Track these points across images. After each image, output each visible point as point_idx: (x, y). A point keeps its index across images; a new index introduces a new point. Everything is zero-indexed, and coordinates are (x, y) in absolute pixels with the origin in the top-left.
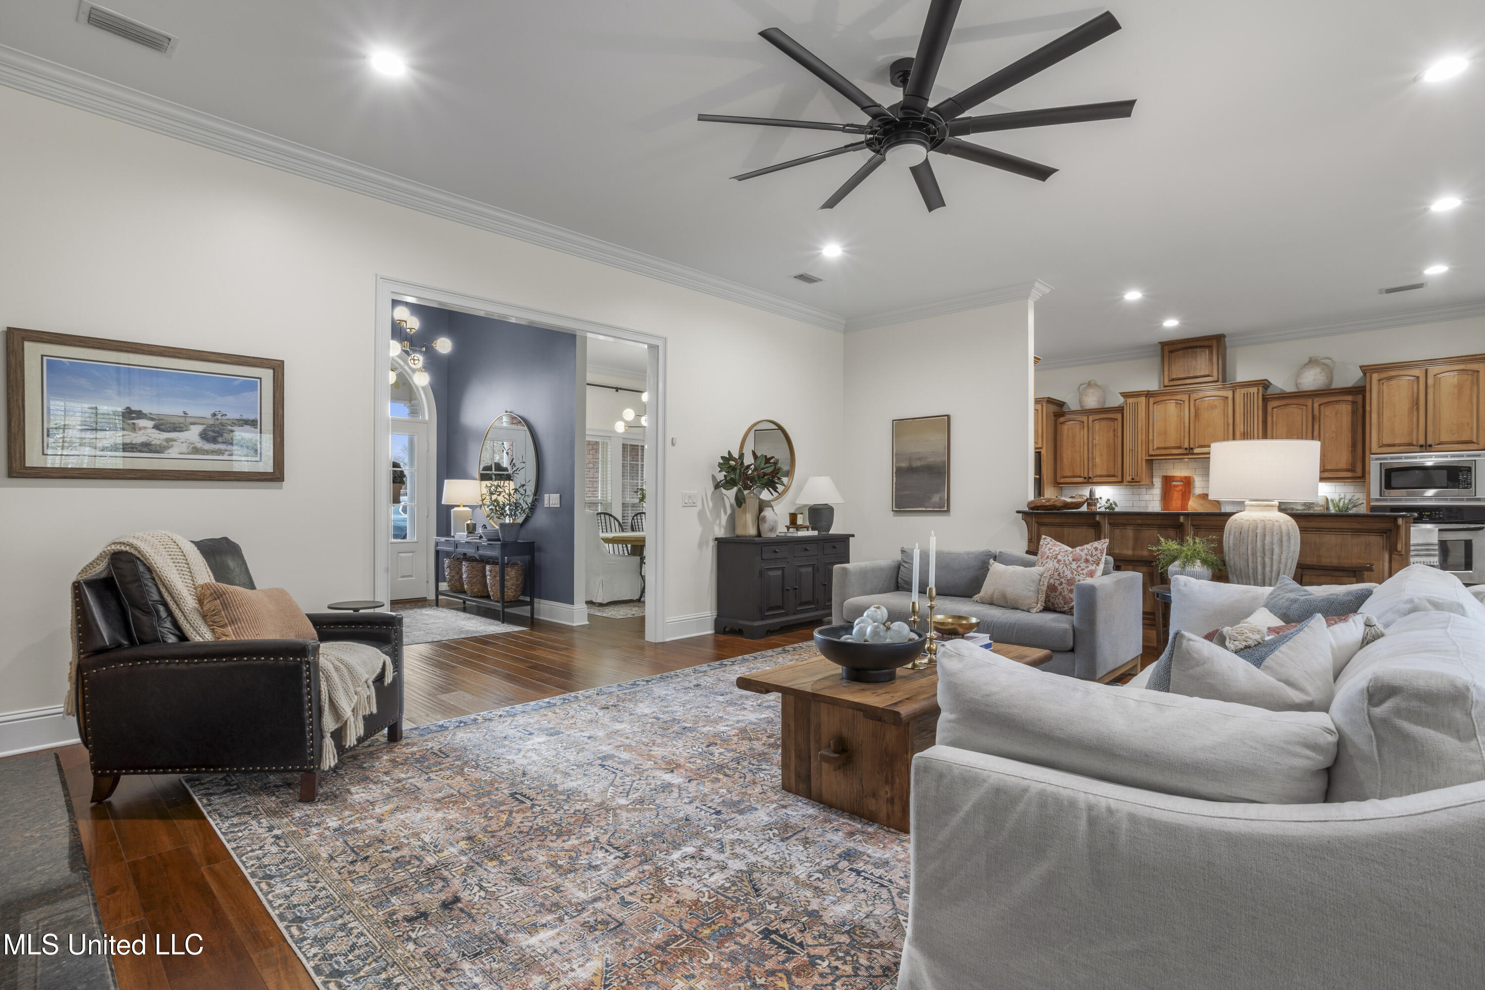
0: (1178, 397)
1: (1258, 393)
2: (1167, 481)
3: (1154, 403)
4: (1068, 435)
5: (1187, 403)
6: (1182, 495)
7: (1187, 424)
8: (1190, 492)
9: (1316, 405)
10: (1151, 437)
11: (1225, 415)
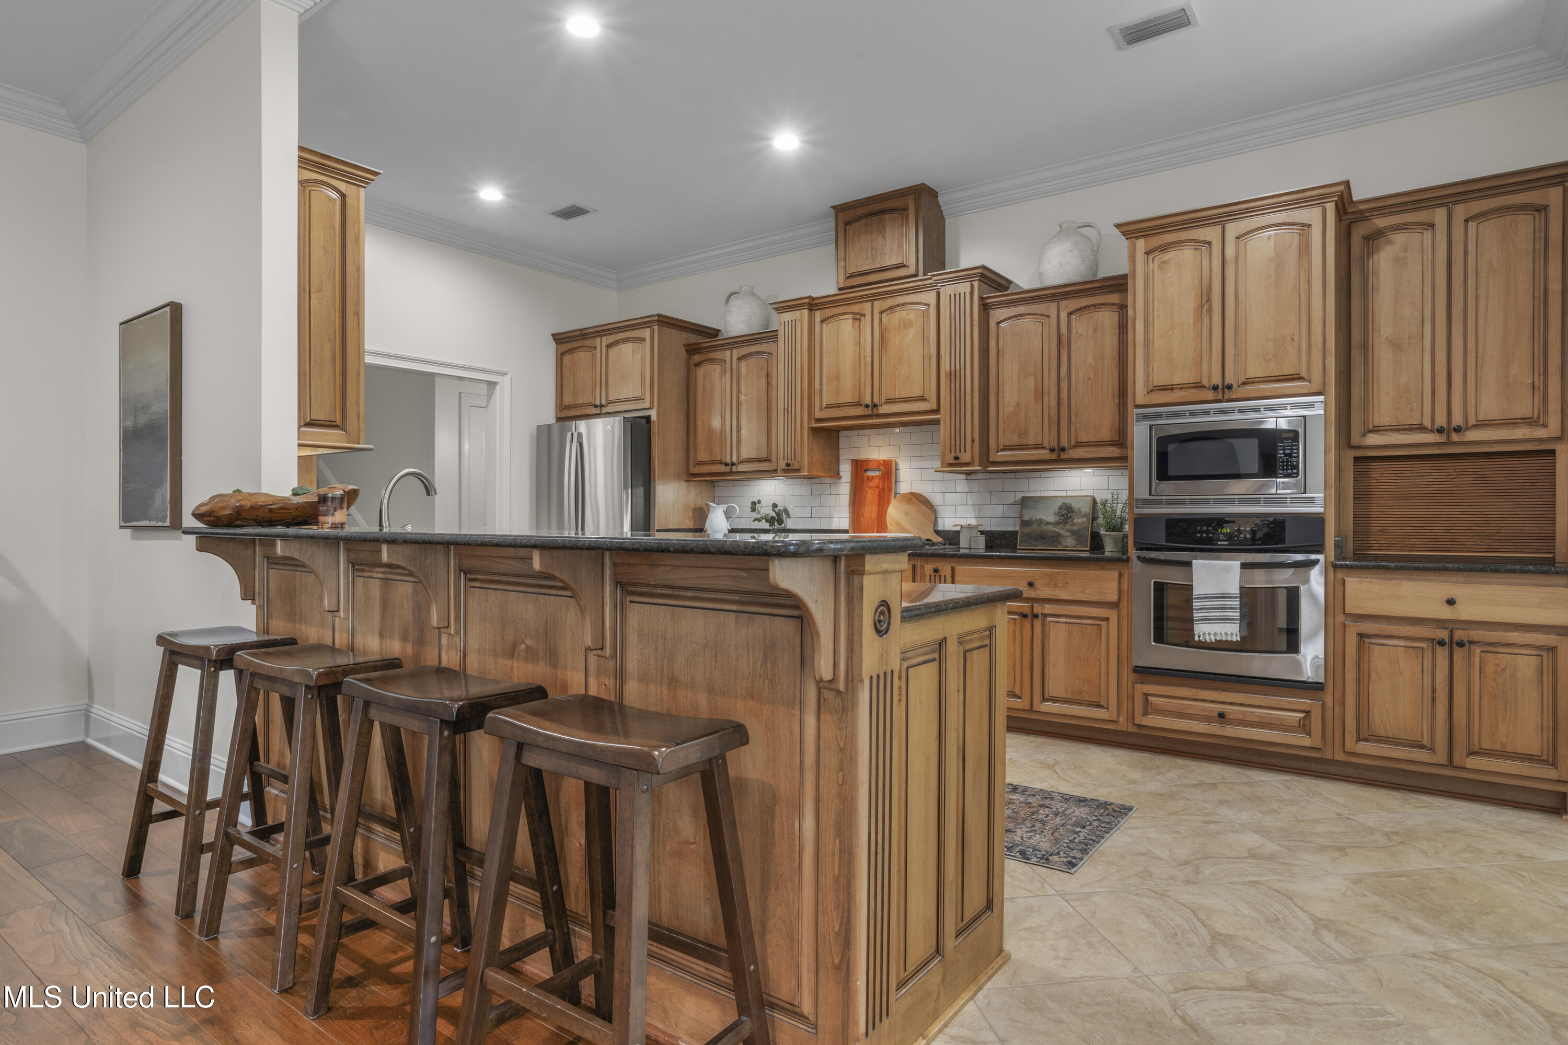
0: (856, 308)
1: (972, 293)
2: (859, 467)
3: (822, 321)
4: (704, 385)
5: (868, 317)
6: (879, 495)
7: (869, 359)
8: (890, 490)
9: (1064, 315)
10: (817, 386)
11: (925, 339)
